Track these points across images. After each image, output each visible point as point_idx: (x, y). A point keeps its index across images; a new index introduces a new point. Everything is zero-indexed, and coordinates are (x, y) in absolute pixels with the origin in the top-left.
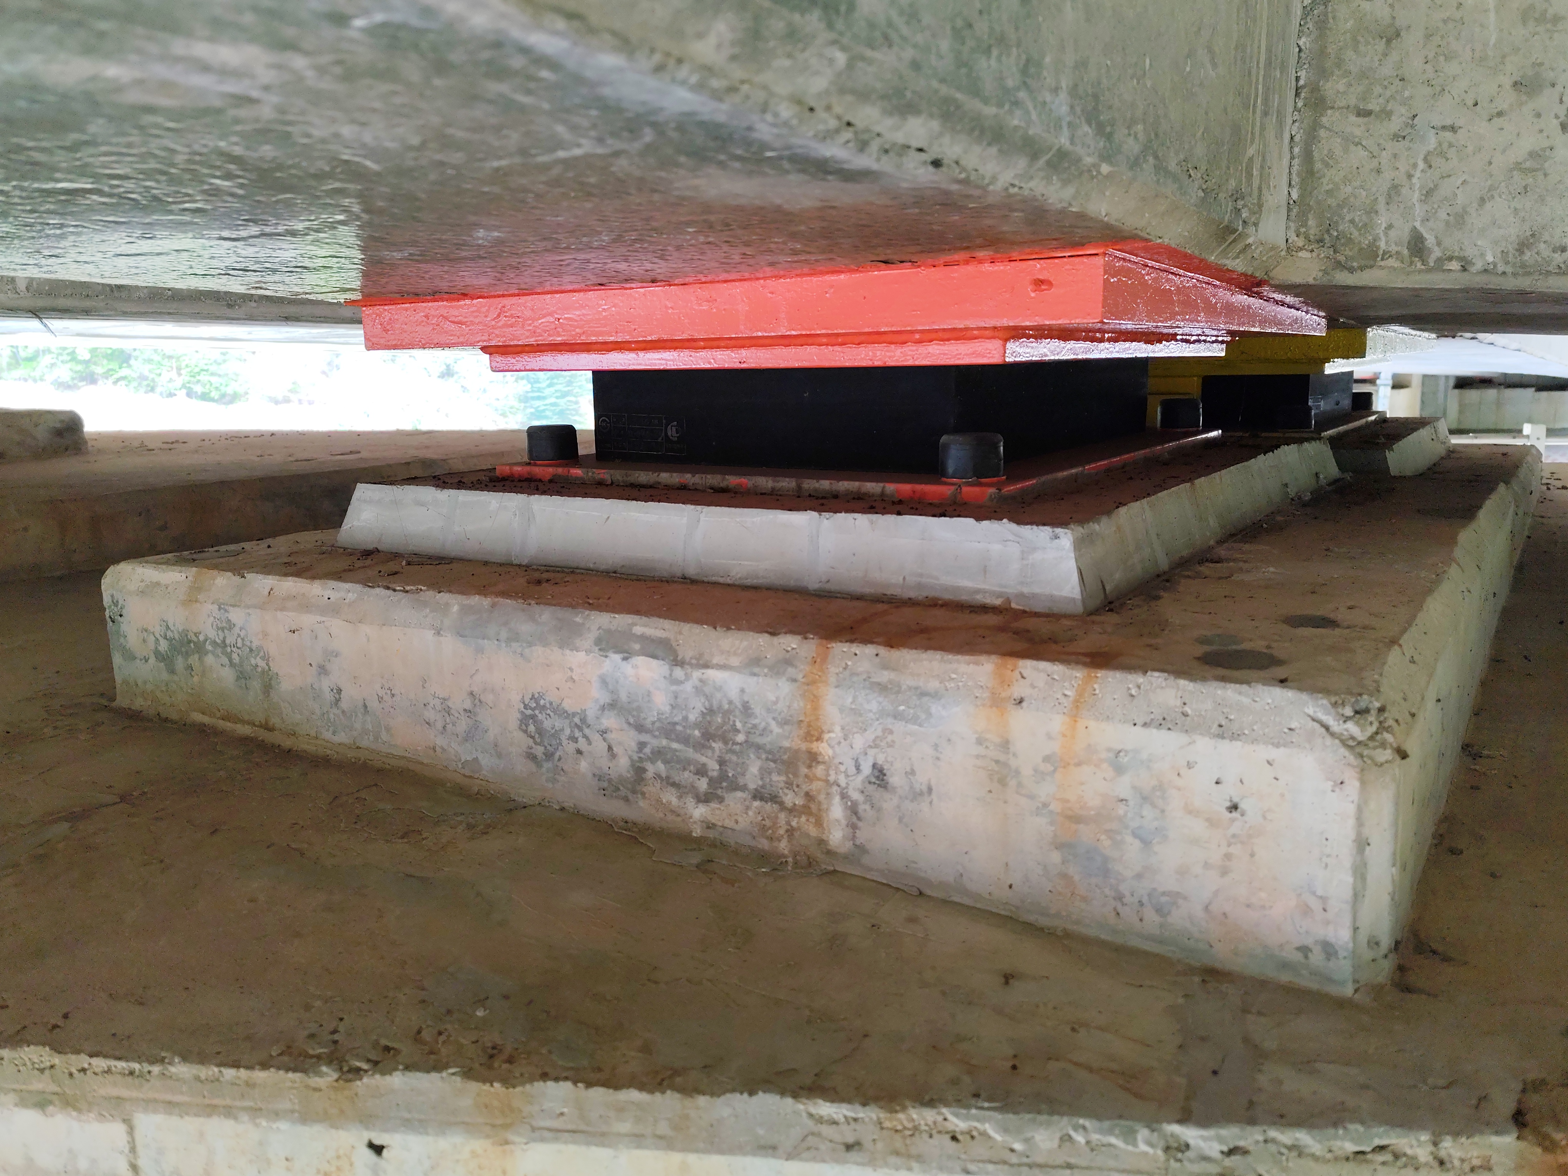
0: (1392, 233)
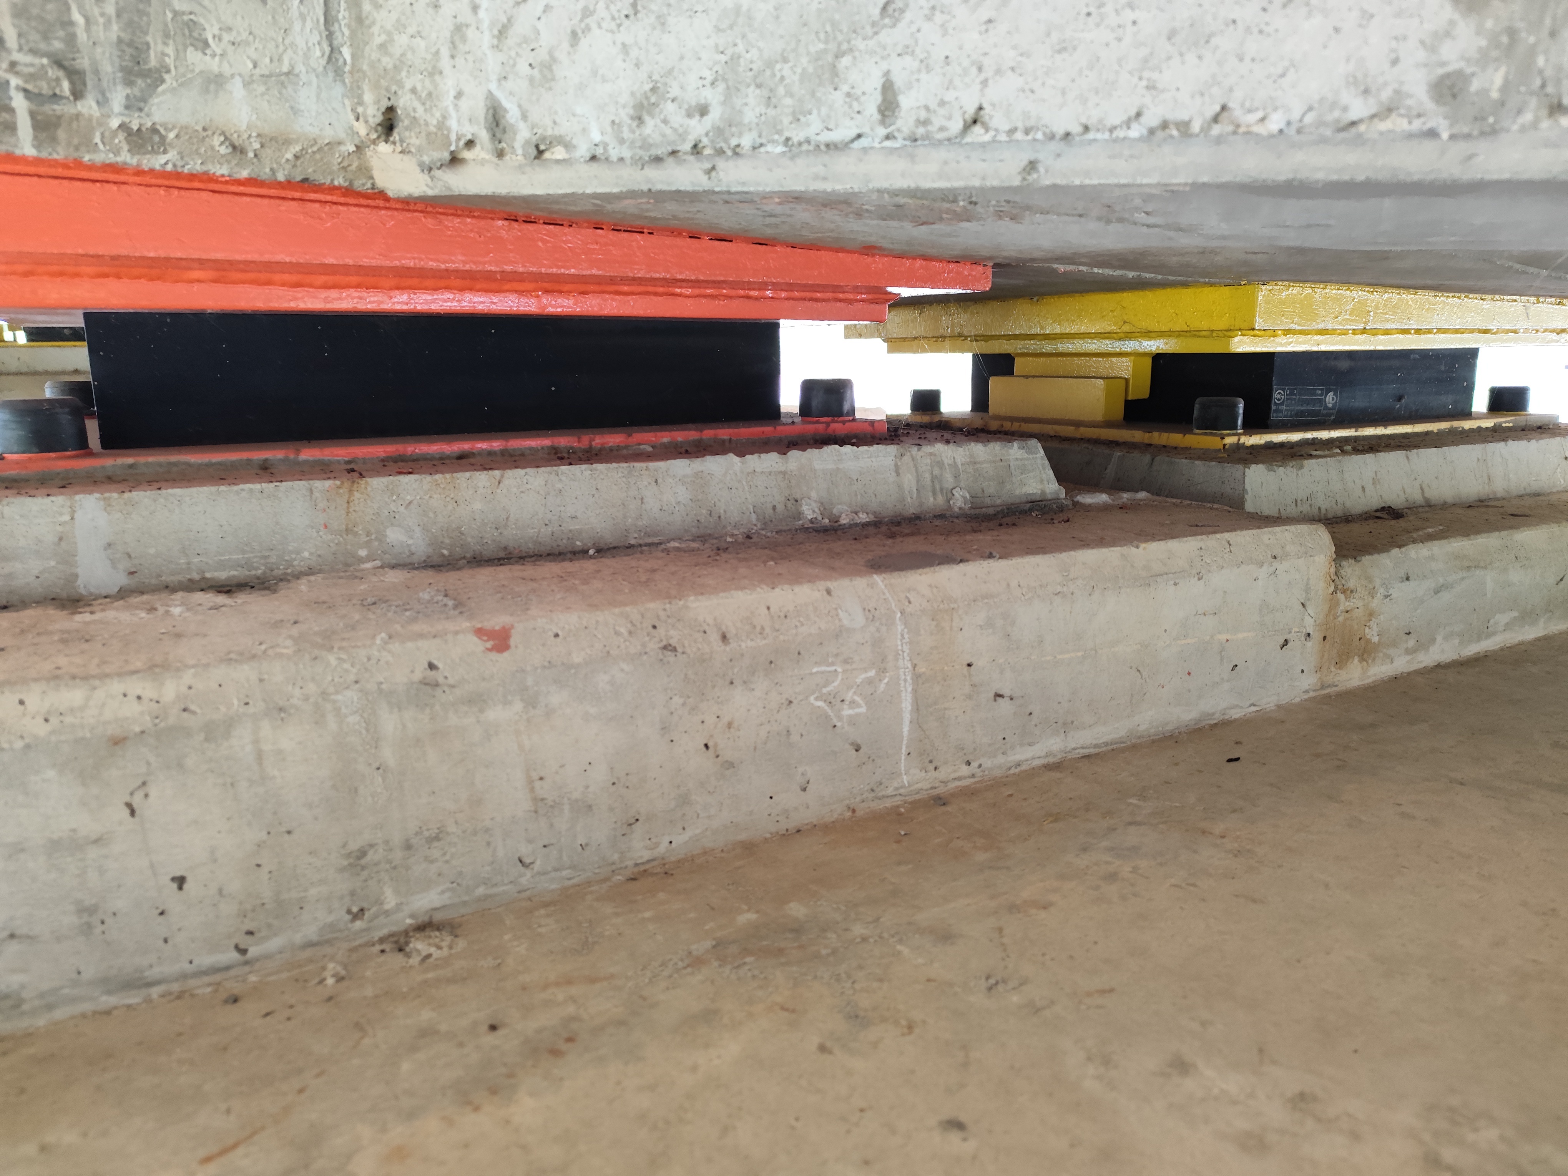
0: (464, 104)
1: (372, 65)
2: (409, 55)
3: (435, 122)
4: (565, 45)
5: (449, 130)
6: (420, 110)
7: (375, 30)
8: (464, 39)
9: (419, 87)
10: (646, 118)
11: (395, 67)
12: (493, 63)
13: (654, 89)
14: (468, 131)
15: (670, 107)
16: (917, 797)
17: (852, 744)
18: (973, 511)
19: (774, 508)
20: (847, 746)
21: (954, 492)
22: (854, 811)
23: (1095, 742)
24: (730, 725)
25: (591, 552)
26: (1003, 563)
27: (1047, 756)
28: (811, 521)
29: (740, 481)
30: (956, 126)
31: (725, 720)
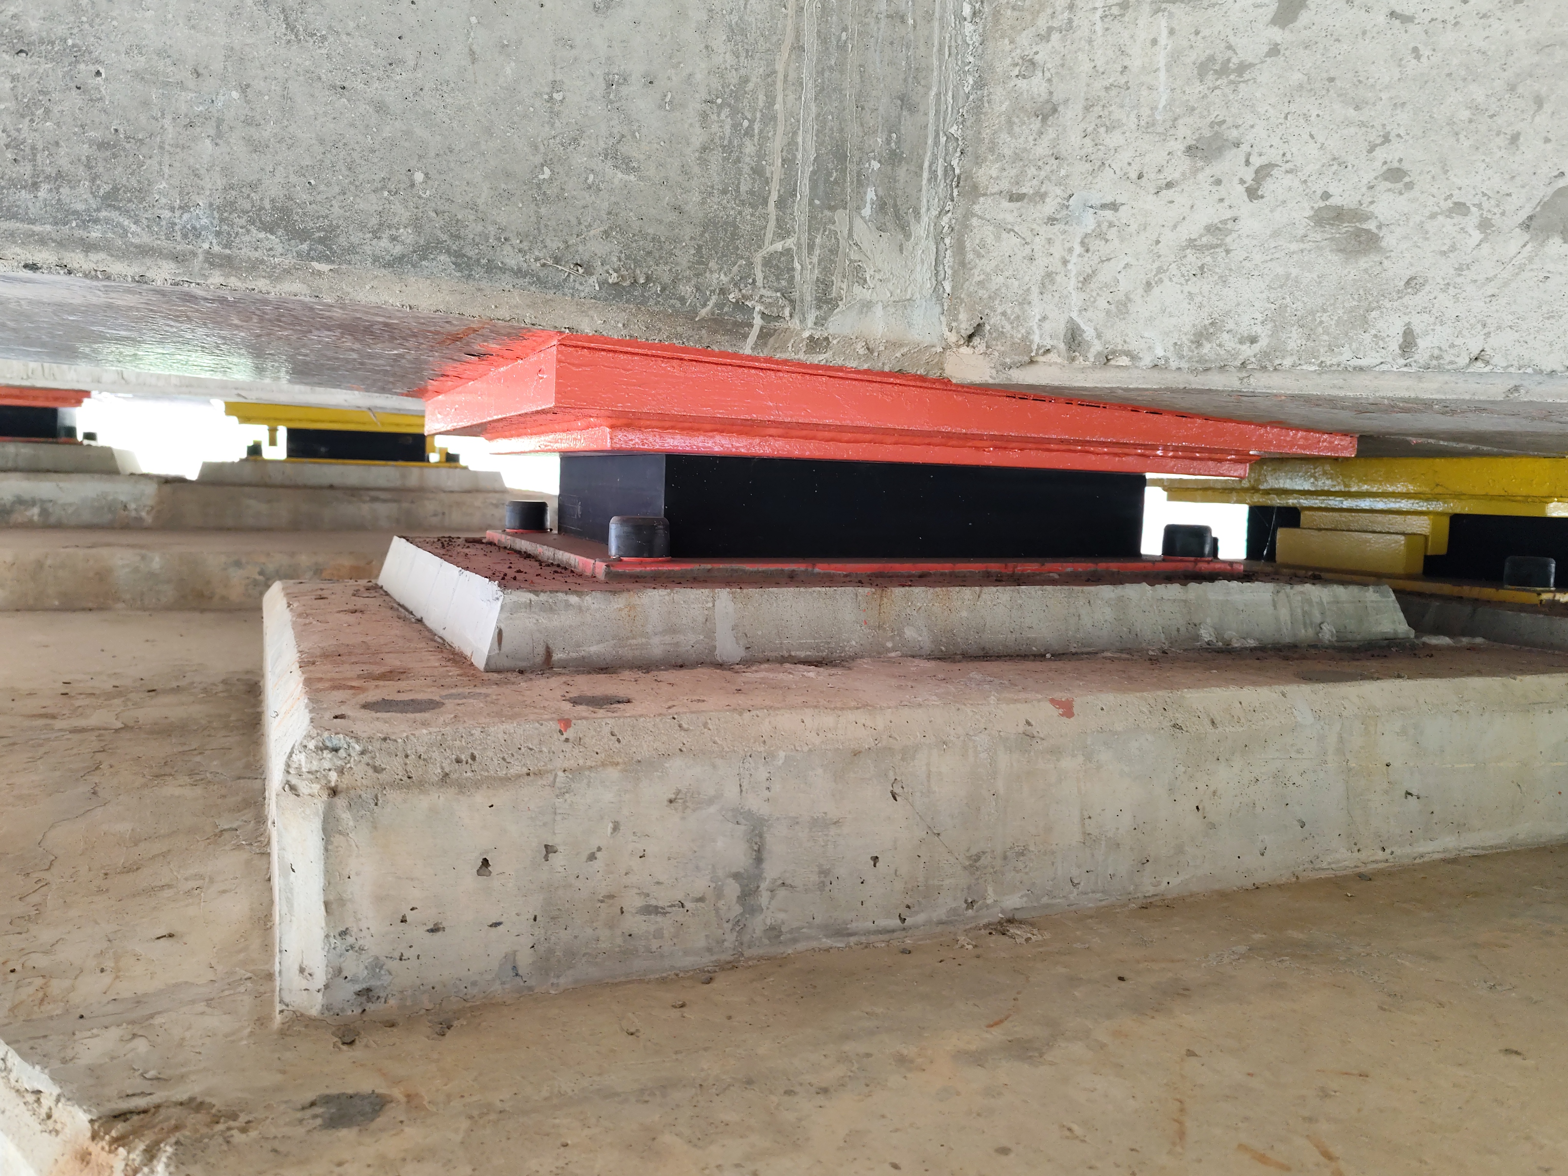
0: (1047, 325)
1: (969, 295)
2: (1003, 290)
3: (1020, 336)
4: (1140, 291)
5: (1032, 342)
6: (1008, 327)
7: (976, 272)
8: (1052, 282)
9: (1009, 312)
10: (1205, 342)
11: (990, 297)
12: (1076, 299)
13: (1212, 324)
14: (1048, 343)
15: (1225, 336)
16: (1345, 872)
17: (1299, 821)
18: (1340, 644)
19: (1178, 630)
20: (1296, 823)
21: (1323, 626)
22: (1297, 878)
23: (1482, 844)
24: (1214, 793)
25: (1048, 656)
26: (1411, 683)
27: (1444, 851)
28: (1208, 643)
29: (1151, 606)
30: (1463, 361)
31: (1212, 789)
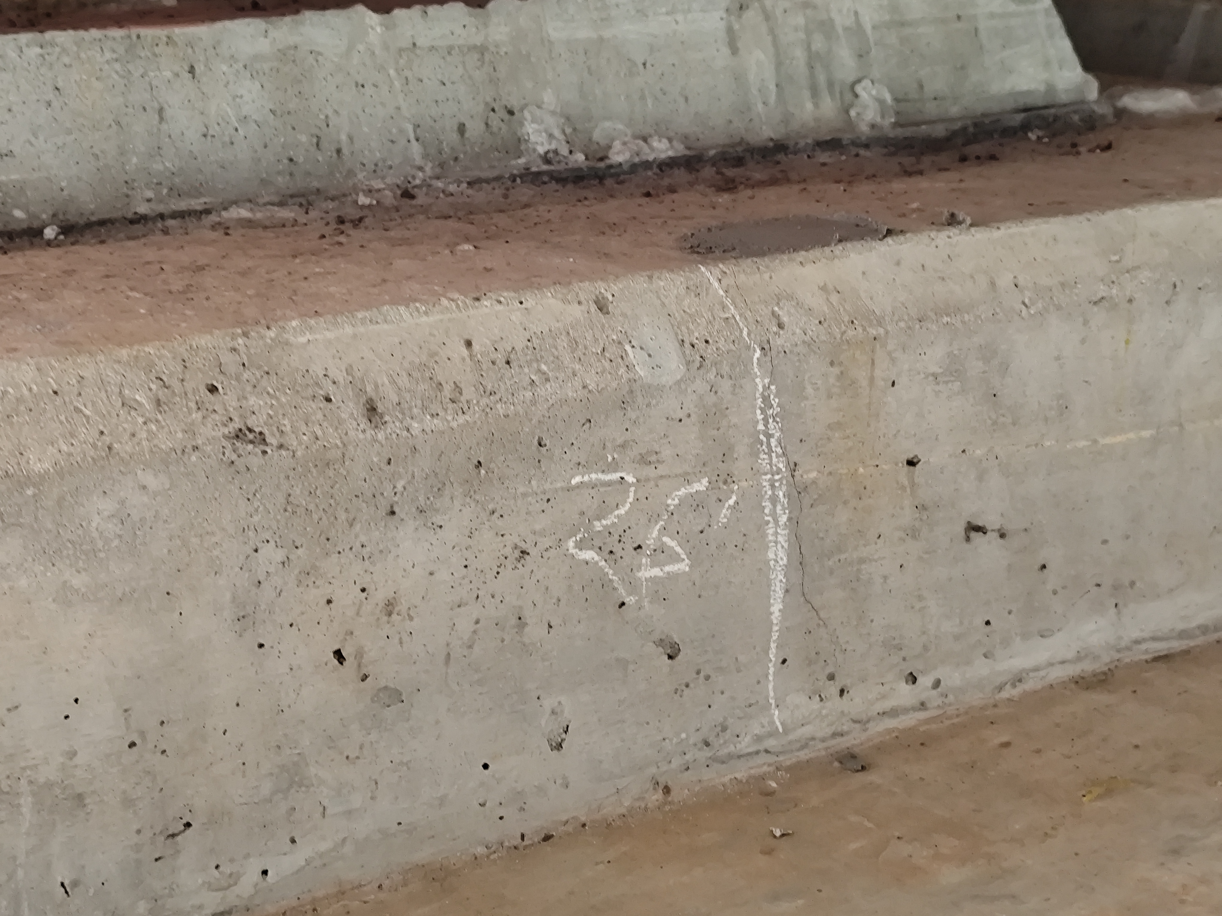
16: (804, 755)
17: (660, 643)
18: (900, 132)
19: (462, 129)
20: (650, 648)
21: (859, 89)
22: (667, 790)
24: (390, 607)
25: (50, 233)
26: (980, 235)
27: (1079, 658)
28: (547, 160)
31: (380, 596)
